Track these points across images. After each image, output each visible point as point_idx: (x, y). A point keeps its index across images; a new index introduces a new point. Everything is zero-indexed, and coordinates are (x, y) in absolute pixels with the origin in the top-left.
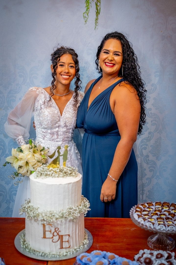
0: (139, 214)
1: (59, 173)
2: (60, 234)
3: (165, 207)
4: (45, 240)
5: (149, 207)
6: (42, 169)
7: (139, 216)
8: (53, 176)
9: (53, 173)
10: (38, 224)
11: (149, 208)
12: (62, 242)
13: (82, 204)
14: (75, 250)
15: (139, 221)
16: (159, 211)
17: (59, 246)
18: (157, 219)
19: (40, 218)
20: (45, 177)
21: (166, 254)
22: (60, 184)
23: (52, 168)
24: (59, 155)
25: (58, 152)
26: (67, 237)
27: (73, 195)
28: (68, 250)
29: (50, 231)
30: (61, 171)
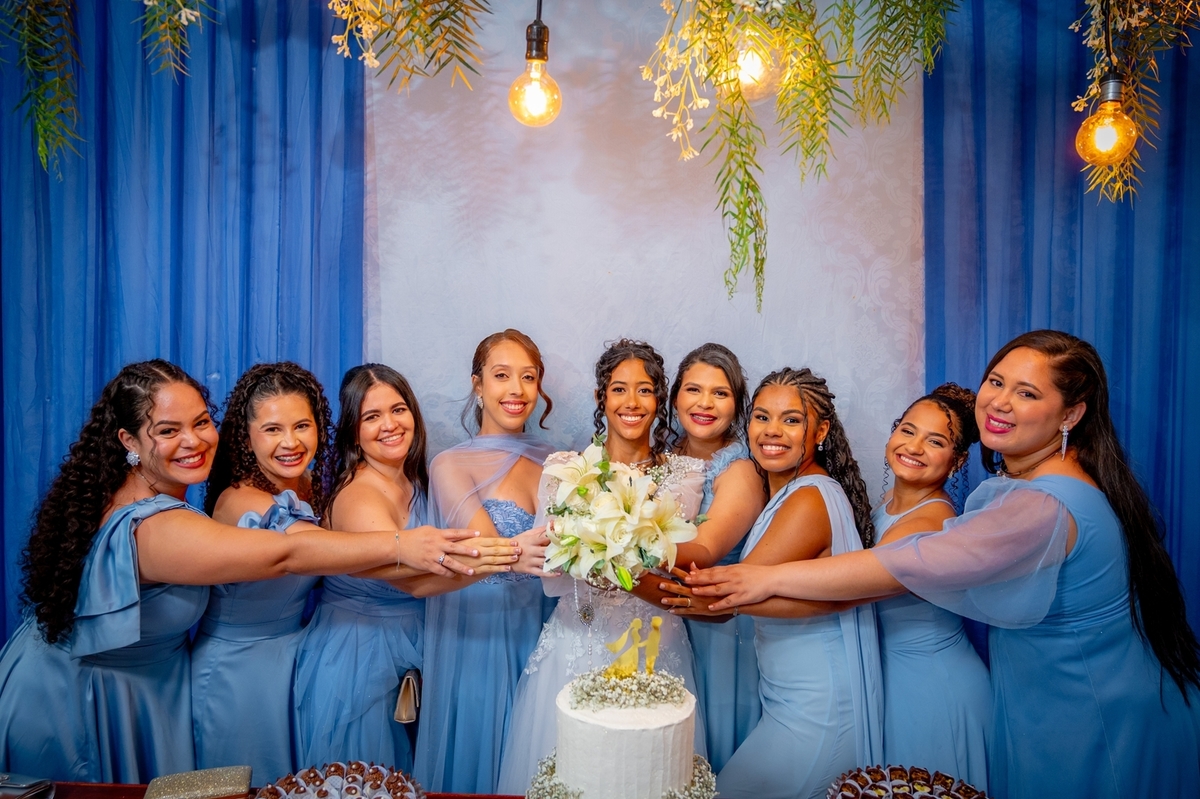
1: (638, 693)
3: (919, 784)
5: (874, 785)
6: (591, 683)
8: (622, 702)
9: (620, 695)
11: (874, 787)
13: (697, 779)
20: (600, 706)
22: (643, 730)
23: (618, 681)
27: (677, 757)
30: (642, 687)
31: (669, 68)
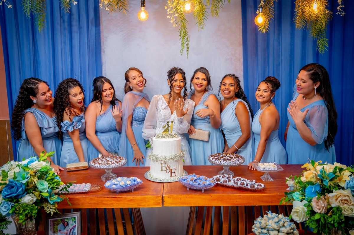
0: (213, 158)
2: (170, 168)
4: (163, 172)
7: (213, 159)
8: (165, 137)
10: (158, 163)
12: (171, 173)
14: (179, 178)
15: (213, 160)
16: (224, 156)
17: (170, 175)
18: (223, 160)
19: (160, 159)
20: (161, 138)
21: (227, 176)
22: (170, 142)
23: (165, 134)
24: (168, 127)
25: (168, 125)
26: (174, 170)
27: (177, 147)
28: (174, 177)
29: (165, 167)
30: (170, 135)
31: (170, 7)
